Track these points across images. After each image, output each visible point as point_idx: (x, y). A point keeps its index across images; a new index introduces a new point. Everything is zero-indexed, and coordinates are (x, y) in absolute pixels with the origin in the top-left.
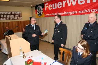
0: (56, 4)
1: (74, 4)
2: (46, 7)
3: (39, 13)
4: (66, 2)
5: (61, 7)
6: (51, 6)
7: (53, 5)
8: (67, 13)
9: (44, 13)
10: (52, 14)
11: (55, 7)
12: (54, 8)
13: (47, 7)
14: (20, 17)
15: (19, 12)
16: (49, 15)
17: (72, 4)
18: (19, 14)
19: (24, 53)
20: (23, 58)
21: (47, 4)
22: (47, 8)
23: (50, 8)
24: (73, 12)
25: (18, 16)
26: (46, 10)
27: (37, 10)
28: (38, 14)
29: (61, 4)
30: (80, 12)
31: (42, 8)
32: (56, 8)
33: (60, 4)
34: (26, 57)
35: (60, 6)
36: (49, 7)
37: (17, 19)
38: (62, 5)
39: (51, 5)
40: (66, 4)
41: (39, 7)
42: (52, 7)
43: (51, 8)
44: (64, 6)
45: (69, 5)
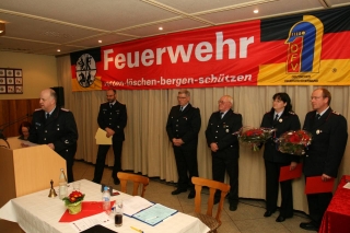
0: (137, 54)
1: (186, 59)
2: (107, 60)
3: (82, 75)
4: (164, 50)
5: (151, 62)
6: (123, 60)
7: (129, 55)
8: (169, 82)
9: (100, 78)
10: (124, 81)
11: (133, 61)
12: (130, 65)
13: (111, 60)
14: (15, 85)
15: (14, 70)
16: (117, 84)
17: (180, 57)
18: (14, 77)
19: (52, 183)
20: (50, 196)
21: (111, 51)
22: (109, 63)
23: (120, 64)
24: (184, 81)
25: (10, 81)
26: (106, 67)
27: (78, 68)
28: (79, 78)
29: (152, 56)
30: (202, 81)
31: (92, 60)
32: (137, 64)
33: (148, 54)
34: (56, 195)
35: (147, 61)
36: (117, 61)
37: (7, 93)
38: (155, 59)
39: (122, 55)
40: (166, 56)
41: (84, 57)
42: (126, 62)
43: (123, 65)
44: (159, 62)
45: (174, 60)
